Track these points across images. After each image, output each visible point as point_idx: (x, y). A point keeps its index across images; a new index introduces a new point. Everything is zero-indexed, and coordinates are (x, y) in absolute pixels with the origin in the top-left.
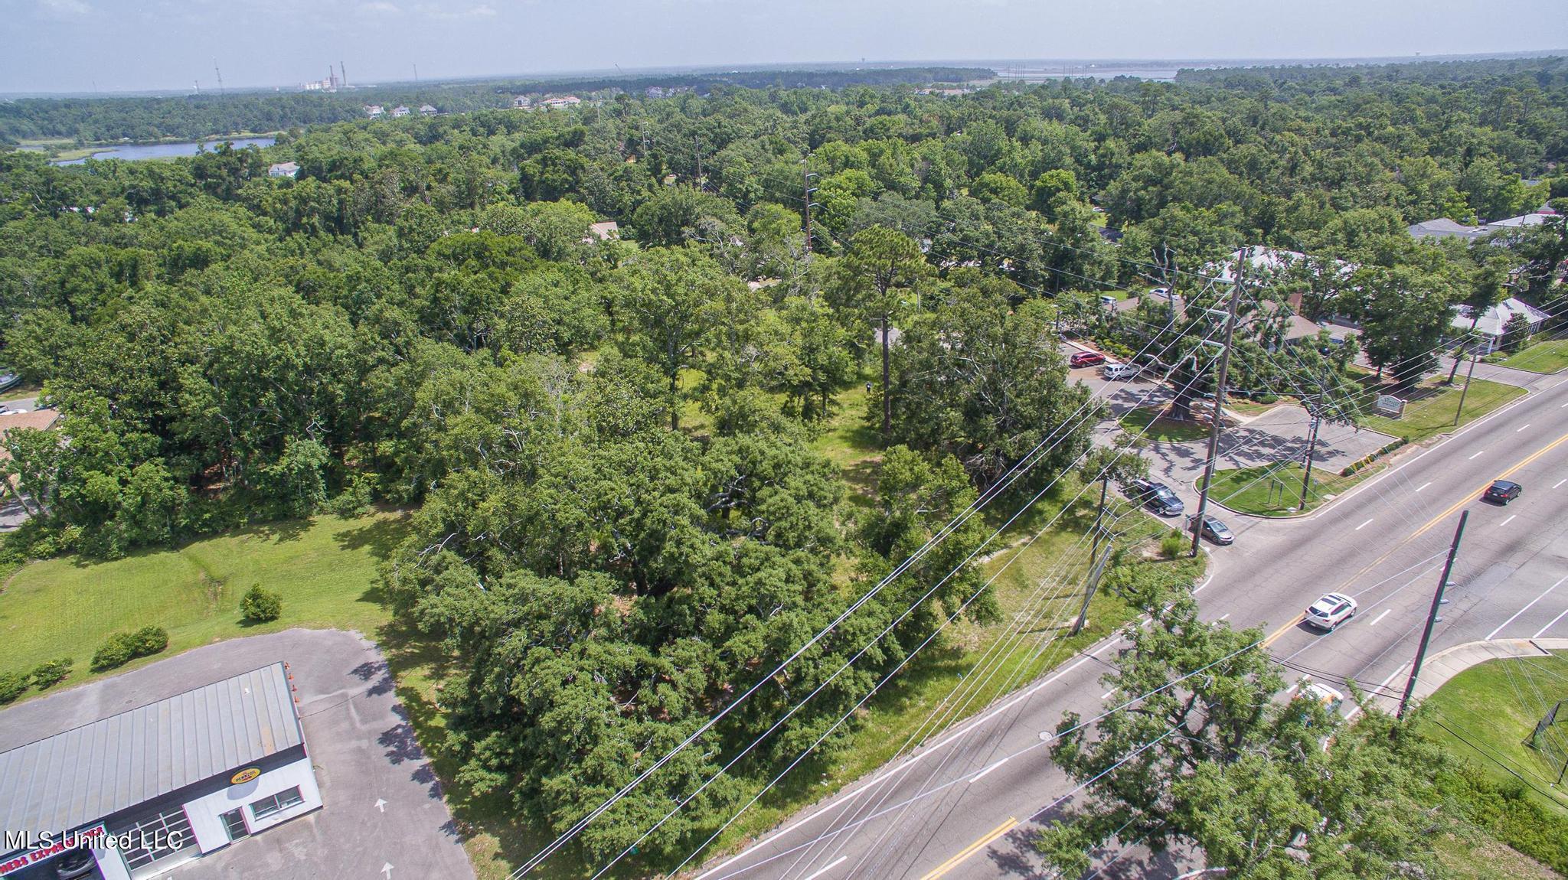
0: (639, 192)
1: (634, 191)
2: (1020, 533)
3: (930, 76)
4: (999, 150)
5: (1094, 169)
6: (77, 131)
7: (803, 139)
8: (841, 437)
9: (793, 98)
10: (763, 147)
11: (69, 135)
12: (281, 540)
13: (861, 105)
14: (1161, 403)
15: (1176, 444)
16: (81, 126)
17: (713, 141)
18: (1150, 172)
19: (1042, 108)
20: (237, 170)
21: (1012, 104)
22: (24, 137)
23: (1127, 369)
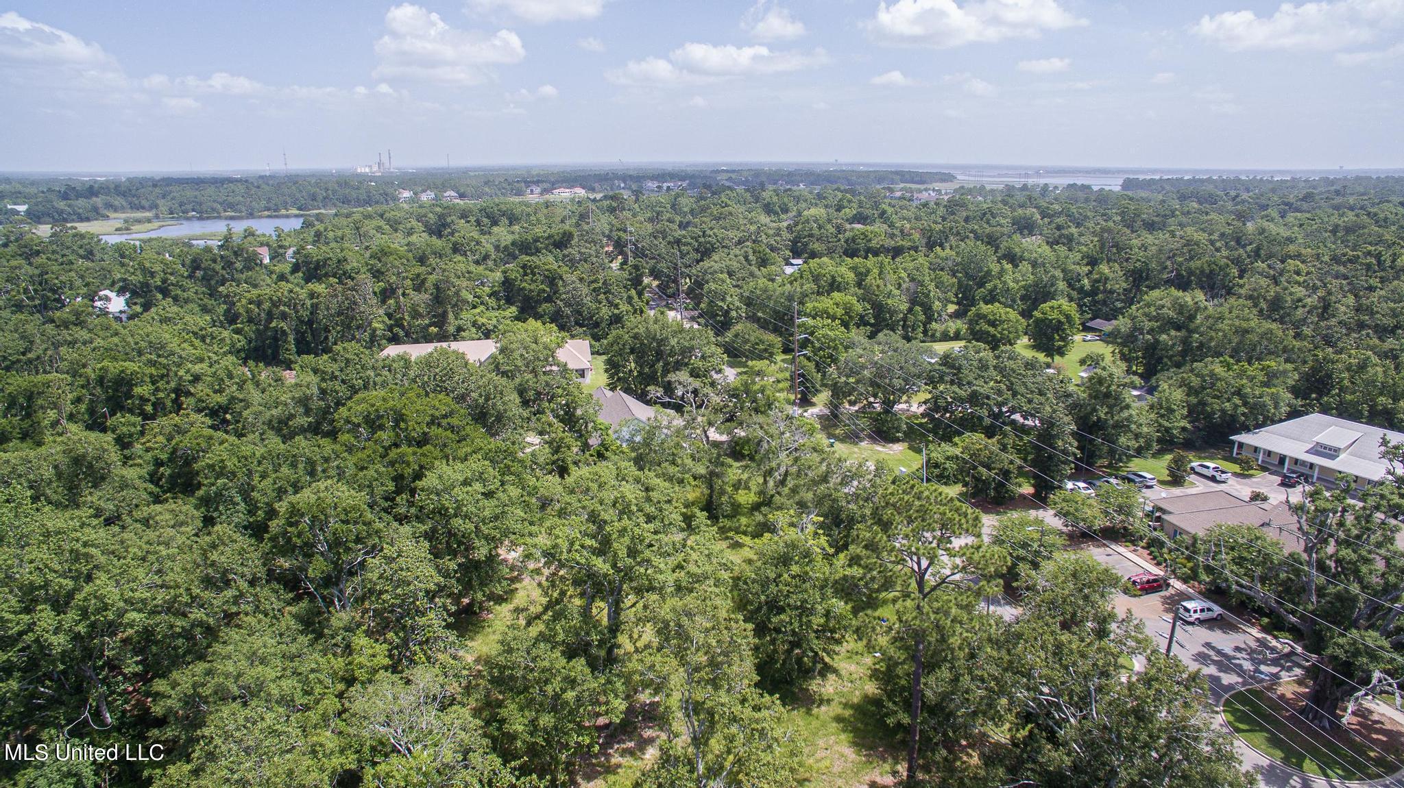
0: (616, 306)
1: (612, 304)
3: (897, 178)
4: (989, 272)
5: (1087, 294)
6: (156, 207)
7: (786, 246)
9: (775, 199)
10: (746, 258)
11: (150, 209)
13: (839, 208)
14: (1275, 680)
16: (161, 202)
17: (697, 251)
18: (1171, 313)
19: (1013, 219)
20: (232, 263)
21: (984, 214)
22: (116, 211)
23: (1209, 610)
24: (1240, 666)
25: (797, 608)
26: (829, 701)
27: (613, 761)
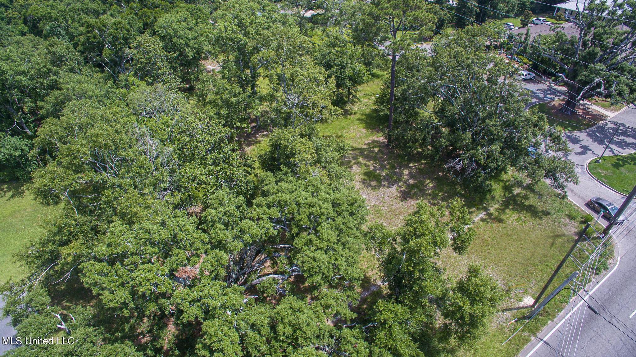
2: (478, 209)
8: (359, 119)
12: (12, 197)
14: (552, 100)
15: (567, 133)
23: (529, 74)
24: (539, 96)
25: (338, 66)
26: (355, 113)
27: (258, 139)
